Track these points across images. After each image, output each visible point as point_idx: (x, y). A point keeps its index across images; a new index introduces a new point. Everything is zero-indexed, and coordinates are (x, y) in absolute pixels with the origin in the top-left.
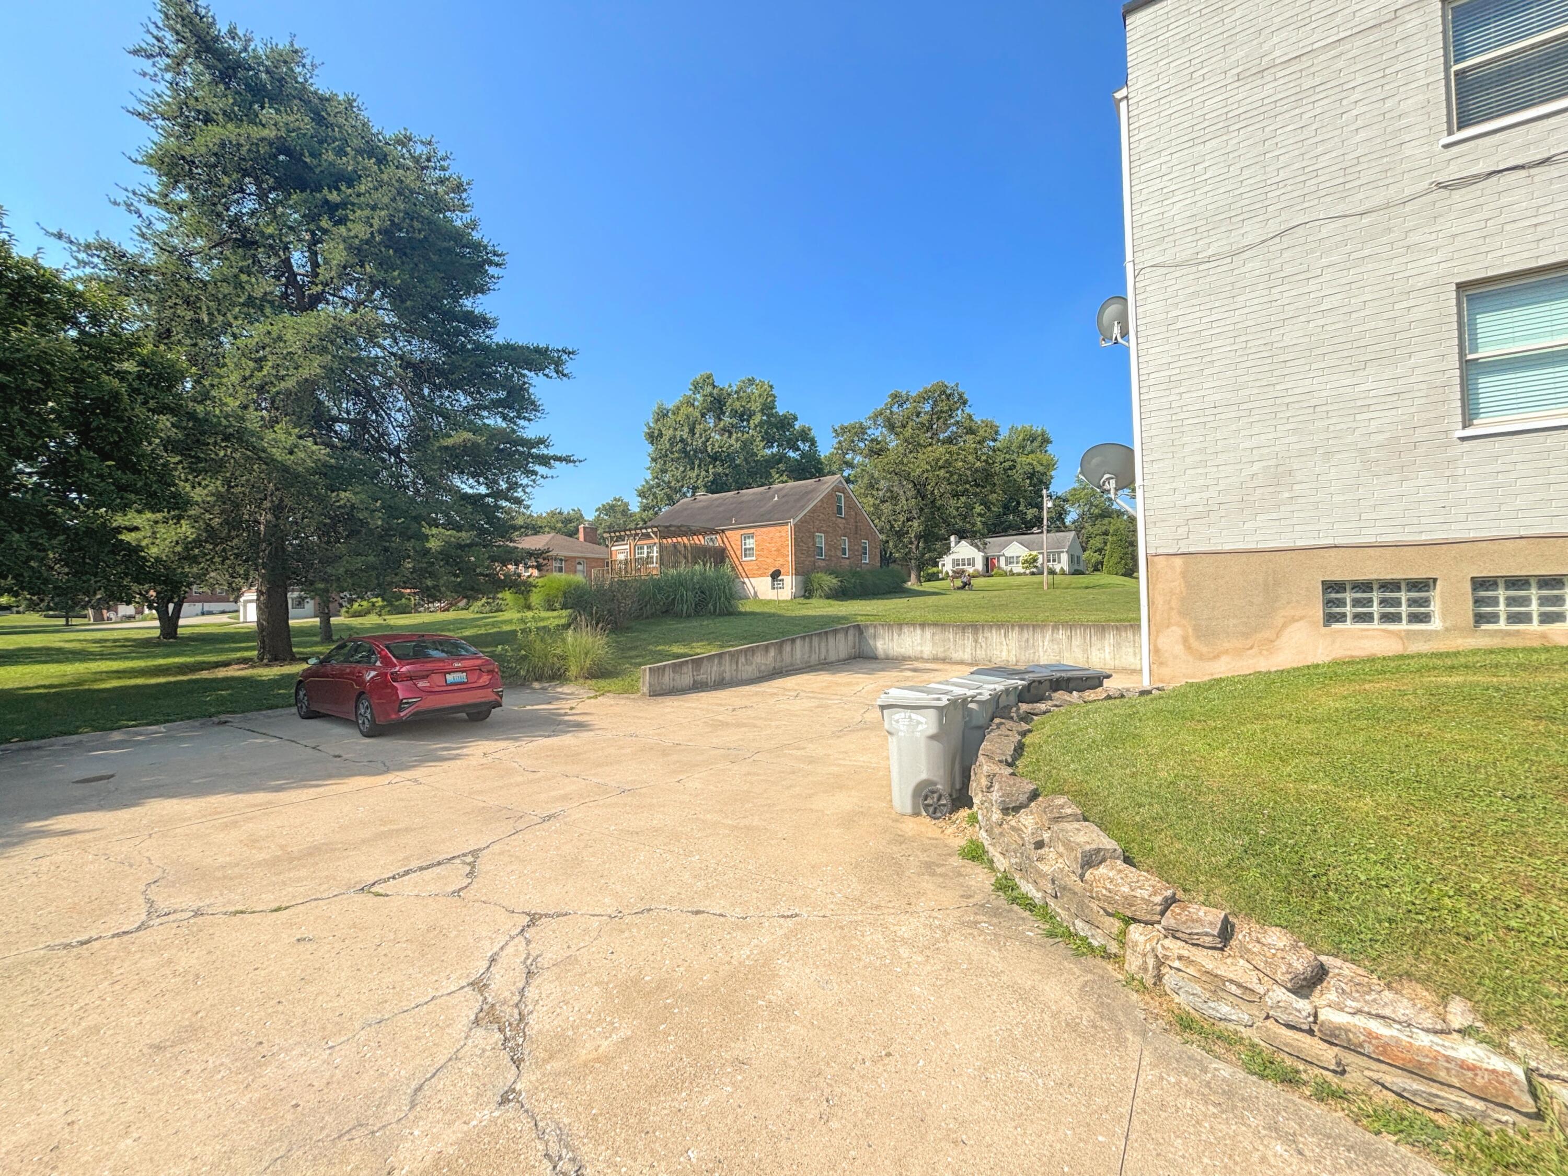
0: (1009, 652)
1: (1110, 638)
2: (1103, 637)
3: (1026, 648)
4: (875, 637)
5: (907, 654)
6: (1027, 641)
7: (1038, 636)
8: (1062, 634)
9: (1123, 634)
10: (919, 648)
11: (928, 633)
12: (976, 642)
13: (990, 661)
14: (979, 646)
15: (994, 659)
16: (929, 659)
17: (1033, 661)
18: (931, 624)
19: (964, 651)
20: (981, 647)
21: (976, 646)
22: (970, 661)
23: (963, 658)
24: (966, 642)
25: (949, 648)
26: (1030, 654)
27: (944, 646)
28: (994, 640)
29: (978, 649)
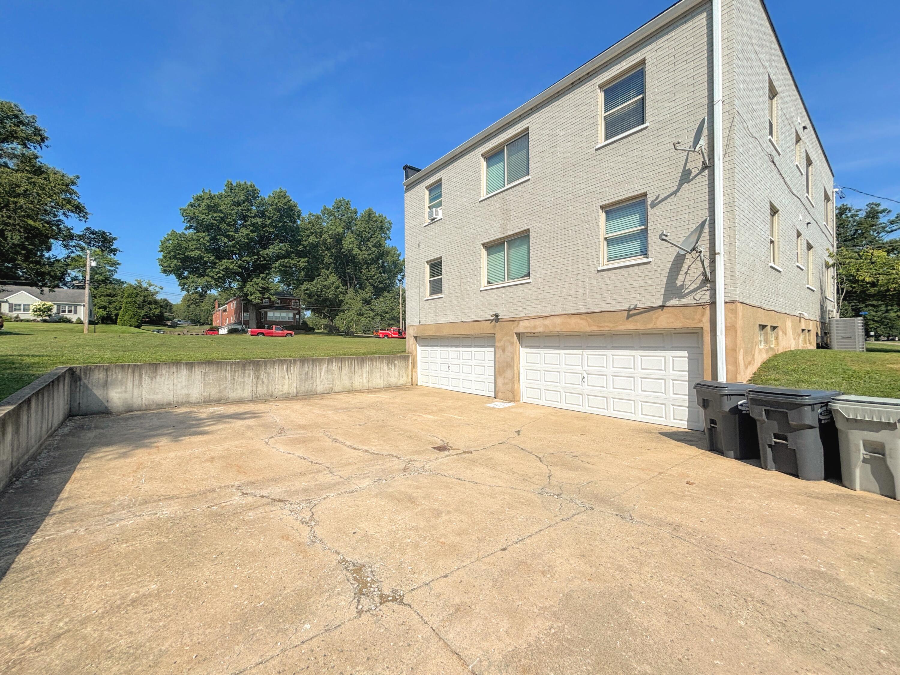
0: (290, 385)
1: (367, 367)
2: (362, 365)
3: (306, 380)
4: (106, 385)
5: (165, 401)
6: (307, 373)
7: (317, 369)
8: (335, 366)
9: (375, 364)
10: (185, 391)
11: (198, 373)
12: (258, 378)
13: (271, 396)
14: (261, 382)
15: (276, 393)
16: (199, 403)
17: (311, 391)
18: (202, 363)
19: (243, 390)
20: (263, 382)
21: (257, 383)
22: (250, 398)
23: (243, 396)
24: (246, 379)
25: (226, 388)
26: (309, 385)
27: (220, 386)
28: (277, 375)
29: (259, 385)
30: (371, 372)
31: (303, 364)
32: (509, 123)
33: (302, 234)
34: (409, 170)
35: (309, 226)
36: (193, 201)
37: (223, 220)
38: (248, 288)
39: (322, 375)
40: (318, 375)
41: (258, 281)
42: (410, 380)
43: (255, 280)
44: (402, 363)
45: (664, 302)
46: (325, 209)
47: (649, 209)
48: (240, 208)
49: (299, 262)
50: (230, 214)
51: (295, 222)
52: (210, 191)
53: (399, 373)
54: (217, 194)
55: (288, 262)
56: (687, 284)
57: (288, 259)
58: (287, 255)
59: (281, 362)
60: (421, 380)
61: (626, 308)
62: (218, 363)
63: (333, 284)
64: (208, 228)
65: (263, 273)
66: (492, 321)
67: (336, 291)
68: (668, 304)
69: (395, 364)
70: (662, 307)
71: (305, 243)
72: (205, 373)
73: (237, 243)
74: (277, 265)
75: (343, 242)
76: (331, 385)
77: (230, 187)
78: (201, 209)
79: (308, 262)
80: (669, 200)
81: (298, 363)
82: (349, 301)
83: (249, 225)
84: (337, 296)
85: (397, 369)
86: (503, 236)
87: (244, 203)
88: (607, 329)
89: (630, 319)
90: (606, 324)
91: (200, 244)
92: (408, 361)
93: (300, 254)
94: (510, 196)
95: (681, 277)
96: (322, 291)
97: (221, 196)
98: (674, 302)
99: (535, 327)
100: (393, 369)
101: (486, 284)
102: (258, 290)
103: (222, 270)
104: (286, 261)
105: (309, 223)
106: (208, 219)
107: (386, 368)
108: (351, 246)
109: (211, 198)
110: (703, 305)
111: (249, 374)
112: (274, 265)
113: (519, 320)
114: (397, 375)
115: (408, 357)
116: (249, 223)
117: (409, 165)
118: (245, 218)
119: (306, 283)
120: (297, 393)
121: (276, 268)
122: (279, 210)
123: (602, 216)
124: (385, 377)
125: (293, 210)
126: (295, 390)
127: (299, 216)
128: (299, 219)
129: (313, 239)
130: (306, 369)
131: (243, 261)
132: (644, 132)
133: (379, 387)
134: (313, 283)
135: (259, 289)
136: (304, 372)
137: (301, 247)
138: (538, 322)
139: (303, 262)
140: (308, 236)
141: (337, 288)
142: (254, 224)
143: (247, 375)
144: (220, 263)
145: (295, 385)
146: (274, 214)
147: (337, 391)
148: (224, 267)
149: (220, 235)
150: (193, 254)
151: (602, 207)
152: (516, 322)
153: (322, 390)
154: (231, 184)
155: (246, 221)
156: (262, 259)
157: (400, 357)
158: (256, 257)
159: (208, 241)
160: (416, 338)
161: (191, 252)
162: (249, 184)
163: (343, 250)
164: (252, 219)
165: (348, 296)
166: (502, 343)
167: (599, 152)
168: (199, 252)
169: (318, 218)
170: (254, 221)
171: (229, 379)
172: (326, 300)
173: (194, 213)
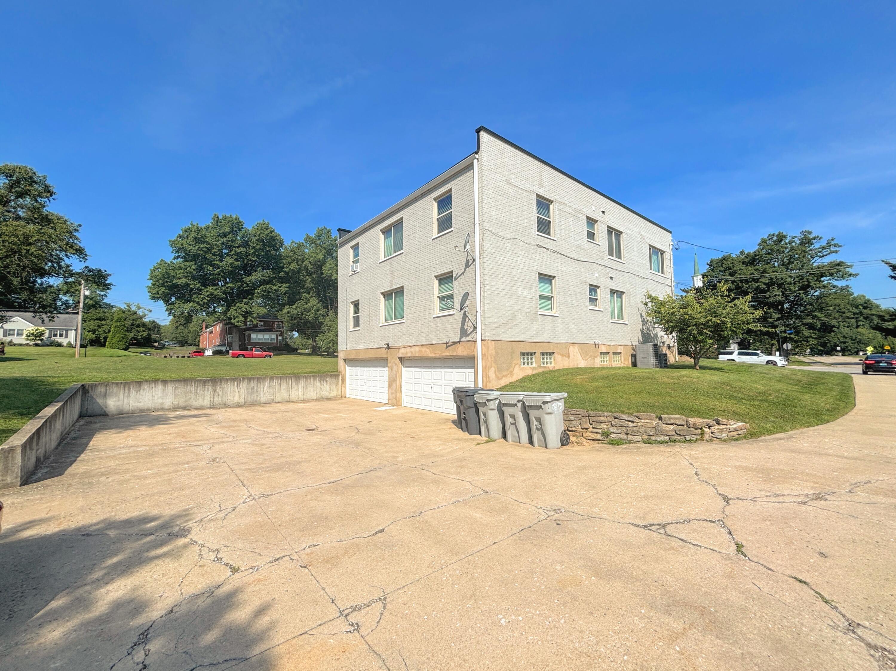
0: (240, 396)
1: (302, 383)
2: (298, 382)
3: (252, 393)
4: (105, 396)
5: (146, 407)
6: (253, 388)
7: (261, 385)
8: (275, 382)
9: (309, 381)
10: (160, 401)
11: (170, 388)
12: (215, 392)
13: (225, 405)
14: (217, 394)
15: (228, 403)
16: (170, 409)
17: (256, 401)
18: (174, 381)
19: (204, 399)
20: (219, 395)
21: (214, 395)
22: (209, 406)
23: (203, 404)
24: (206, 392)
25: (190, 398)
26: (254, 397)
27: (186, 397)
28: (229, 389)
29: (215, 397)
30: (306, 387)
31: (250, 381)
32: (393, 212)
33: (284, 261)
34: (342, 232)
35: (291, 254)
36: (181, 233)
37: (209, 250)
38: (232, 312)
39: (265, 389)
40: (262, 390)
41: (241, 306)
42: (340, 393)
43: (238, 304)
44: (333, 380)
45: (460, 339)
46: (308, 236)
47: (454, 282)
48: (225, 239)
49: (280, 287)
50: (216, 245)
51: (278, 250)
52: (198, 224)
53: (330, 388)
54: (203, 226)
55: (270, 288)
56: (469, 328)
57: (270, 285)
58: (269, 282)
59: (233, 380)
60: (349, 393)
61: (445, 342)
62: (185, 381)
63: (313, 308)
64: (195, 258)
65: (246, 298)
66: (386, 348)
67: (316, 314)
68: (462, 340)
69: (326, 381)
70: (459, 342)
71: (287, 270)
72: (175, 388)
73: (221, 271)
74: (259, 291)
75: (323, 268)
76: (272, 397)
77: (217, 220)
78: (188, 241)
79: (289, 287)
80: (461, 277)
81: (246, 380)
82: (329, 323)
83: (234, 254)
84: (317, 318)
85: (328, 385)
86: (391, 289)
87: (229, 234)
88: (438, 355)
89: (447, 349)
90: (438, 352)
91: (187, 273)
92: (338, 379)
93: (282, 280)
94: (394, 261)
95: (466, 324)
96: (302, 314)
97: (207, 228)
98: (464, 339)
99: (407, 353)
100: (325, 385)
101: (384, 322)
102: (241, 315)
103: (208, 296)
104: (268, 286)
105: (291, 251)
106: (194, 249)
107: (318, 384)
108: (331, 271)
109: (199, 230)
110: (474, 341)
111: (208, 389)
112: (256, 291)
113: (399, 348)
114: (328, 390)
115: (338, 375)
116: (233, 252)
117: (341, 228)
118: (230, 248)
119: (287, 307)
120: (245, 403)
121: (258, 293)
122: (262, 241)
123: (436, 282)
124: (318, 391)
125: (274, 240)
126: (243, 401)
127: (282, 244)
128: (282, 247)
129: (294, 266)
130: (252, 385)
131: (227, 288)
132: (451, 233)
133: (313, 398)
134: (294, 307)
135: (242, 313)
136: (251, 387)
137: (282, 273)
138: (408, 349)
139: (284, 288)
140: (290, 263)
141: (318, 310)
142: (238, 253)
143: (206, 389)
144: (205, 290)
145: (243, 397)
146: (257, 244)
147: (276, 401)
148: (209, 293)
149: (206, 264)
150: (180, 282)
151: (436, 277)
152: (398, 350)
153: (264, 401)
154: (218, 217)
155: (231, 251)
156: (245, 285)
157: (331, 375)
158: (240, 284)
159: (194, 270)
160: (345, 360)
161: (179, 280)
162: (234, 217)
163: (323, 276)
164: (236, 249)
165: (328, 319)
166: (391, 364)
167: (434, 241)
168: (186, 280)
169: (300, 246)
170: (238, 251)
171: (193, 392)
172: (307, 321)
173: (182, 245)
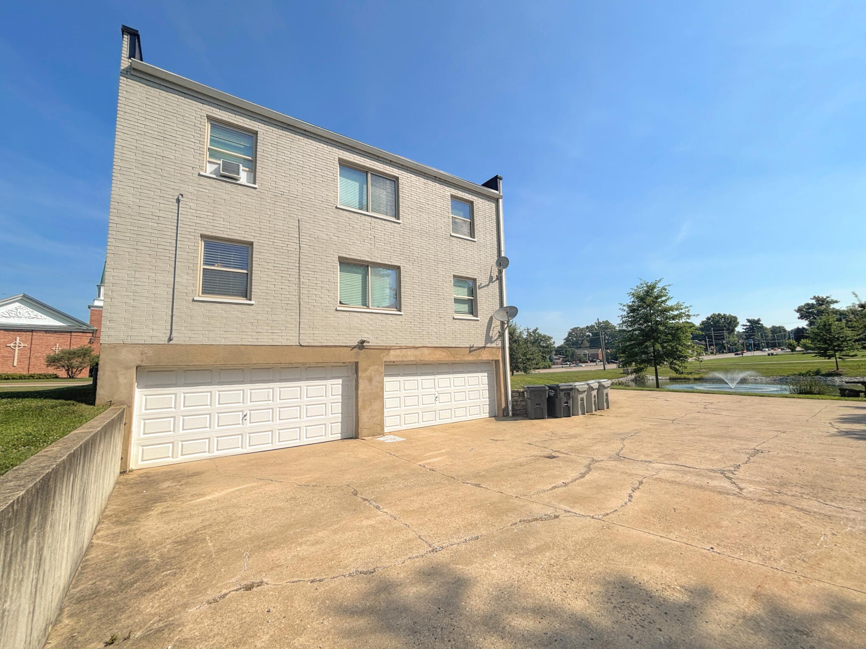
45: (485, 344)
47: (478, 289)
56: (493, 336)
60: (139, 457)
61: (469, 346)
66: (355, 347)
68: (487, 346)
70: (484, 348)
80: (485, 288)
86: (370, 260)
88: (459, 359)
89: (471, 353)
90: (458, 356)
95: (491, 332)
98: (489, 345)
99: (406, 357)
101: (338, 304)
110: (498, 348)
113: (388, 349)
132: (474, 243)
138: (410, 352)
151: (454, 276)
152: (387, 351)
166: (368, 373)
167: (452, 238)
